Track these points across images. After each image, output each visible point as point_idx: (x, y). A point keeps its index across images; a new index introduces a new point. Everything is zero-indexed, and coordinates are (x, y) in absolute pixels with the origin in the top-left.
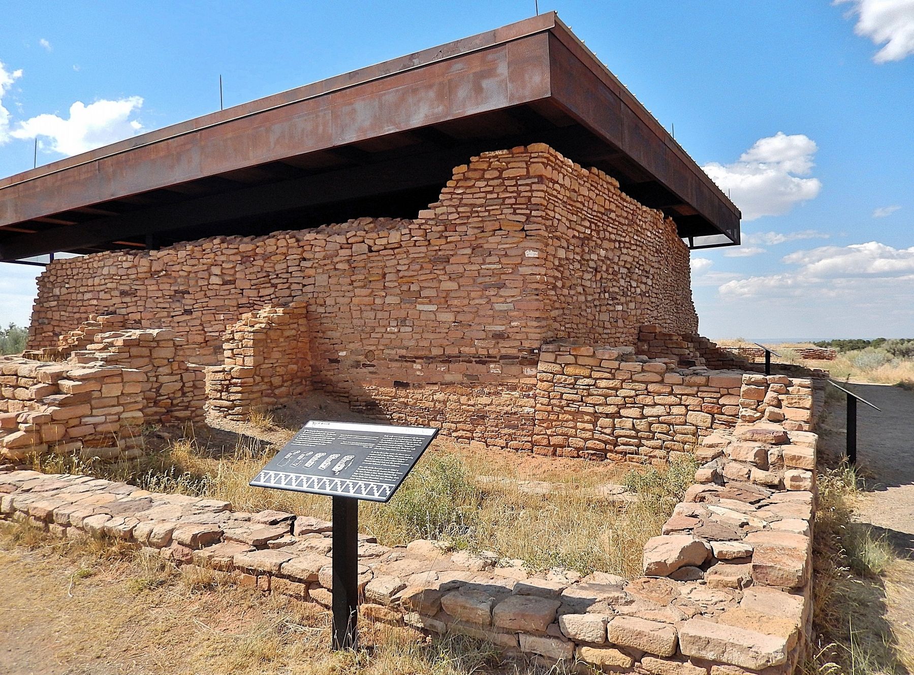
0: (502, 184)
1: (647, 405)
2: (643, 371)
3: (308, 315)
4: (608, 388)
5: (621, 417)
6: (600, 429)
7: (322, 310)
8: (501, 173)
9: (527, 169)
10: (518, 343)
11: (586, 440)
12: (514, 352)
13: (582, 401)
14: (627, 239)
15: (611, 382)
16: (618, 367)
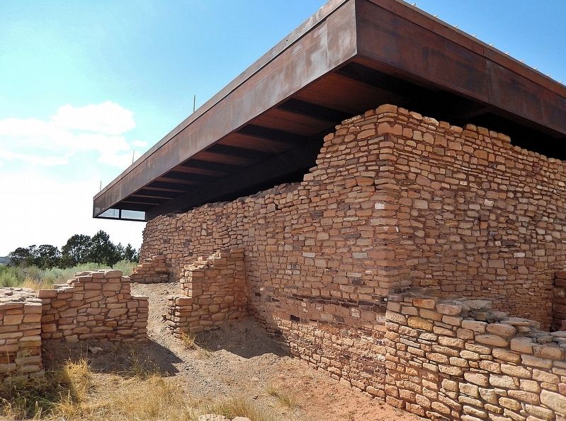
0: (357, 146)
1: (493, 373)
2: (486, 332)
3: (244, 258)
4: (451, 347)
5: (465, 381)
6: (444, 391)
7: (251, 255)
8: (356, 136)
9: (376, 129)
10: (371, 291)
11: (431, 400)
12: (368, 298)
13: (425, 357)
14: (527, 189)
15: (453, 340)
16: (459, 324)
